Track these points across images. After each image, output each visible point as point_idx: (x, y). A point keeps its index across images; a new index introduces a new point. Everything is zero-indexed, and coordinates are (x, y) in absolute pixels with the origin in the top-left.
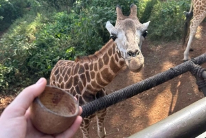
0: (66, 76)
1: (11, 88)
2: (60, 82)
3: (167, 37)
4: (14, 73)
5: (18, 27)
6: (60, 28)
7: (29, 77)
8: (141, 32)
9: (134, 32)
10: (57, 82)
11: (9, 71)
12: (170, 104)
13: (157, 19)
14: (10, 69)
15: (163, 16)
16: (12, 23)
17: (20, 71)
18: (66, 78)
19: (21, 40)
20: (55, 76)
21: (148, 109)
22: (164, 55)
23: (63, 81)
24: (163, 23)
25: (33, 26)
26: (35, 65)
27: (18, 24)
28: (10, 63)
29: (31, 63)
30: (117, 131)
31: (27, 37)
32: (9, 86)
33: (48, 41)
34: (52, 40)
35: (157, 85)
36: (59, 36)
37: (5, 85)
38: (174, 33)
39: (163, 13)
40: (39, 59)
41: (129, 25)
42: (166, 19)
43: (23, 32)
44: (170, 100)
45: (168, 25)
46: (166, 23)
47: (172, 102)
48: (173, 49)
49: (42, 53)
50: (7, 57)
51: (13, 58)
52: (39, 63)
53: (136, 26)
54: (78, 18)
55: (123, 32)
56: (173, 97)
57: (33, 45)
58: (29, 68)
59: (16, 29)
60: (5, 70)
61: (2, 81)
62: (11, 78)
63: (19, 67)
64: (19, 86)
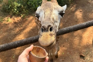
1: (19, 14)
4: (21, 7)
7: (28, 9)
11: (19, 6)
14: (19, 5)
17: (24, 6)
26: (31, 4)
28: (20, 2)
29: (29, 3)
30: (66, 41)
32: (19, 13)
37: (17, 12)
40: (32, 1)
58: (28, 5)
60: (17, 5)
61: (16, 10)
62: (20, 9)
63: (23, 4)
64: (23, 13)
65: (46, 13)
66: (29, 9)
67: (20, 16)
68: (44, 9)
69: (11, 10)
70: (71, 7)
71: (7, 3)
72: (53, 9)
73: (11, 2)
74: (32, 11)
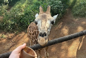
0: (33, 30)
1: (13, 30)
2: (30, 32)
3: (82, 15)
4: (15, 24)
5: (18, 5)
6: (34, 7)
7: (20, 27)
8: (51, 21)
9: (46, 21)
10: (29, 32)
12: (78, 45)
13: (78, 7)
14: (13, 23)
15: (80, 5)
16: (15, 3)
17: (17, 24)
18: (33, 31)
19: (18, 11)
20: (29, 29)
21: (68, 46)
22: (79, 23)
23: (31, 32)
24: (80, 9)
25: (24, 5)
26: (23, 22)
27: (18, 4)
28: (13, 20)
30: (54, 54)
31: (21, 10)
32: (12, 30)
33: (29, 12)
34: (31, 12)
35: (74, 38)
36: (34, 10)
37: (11, 29)
38: (85, 14)
39: (81, 4)
40: (25, 20)
41: (44, 17)
42: (82, 7)
43: (19, 7)
44: (79, 44)
45: (83, 10)
46: (82, 9)
47: (79, 45)
48: (83, 21)
49: (26, 17)
50: (12, 17)
51: (14, 18)
52: (25, 21)
53: (48, 18)
54: (43, 3)
55: (40, 21)
56: (80, 42)
57: (23, 13)
58: (21, 23)
59: (17, 6)
60: (11, 23)
61: (10, 27)
62: (13, 26)
63: (17, 22)
64: (16, 30)
65: (42, 23)
66: (22, 26)
67: (14, 33)
68: (41, 19)
69: (5, 27)
70: (58, 25)
71: (1, 21)
72: (47, 20)
73: (5, 20)
74: (24, 28)
